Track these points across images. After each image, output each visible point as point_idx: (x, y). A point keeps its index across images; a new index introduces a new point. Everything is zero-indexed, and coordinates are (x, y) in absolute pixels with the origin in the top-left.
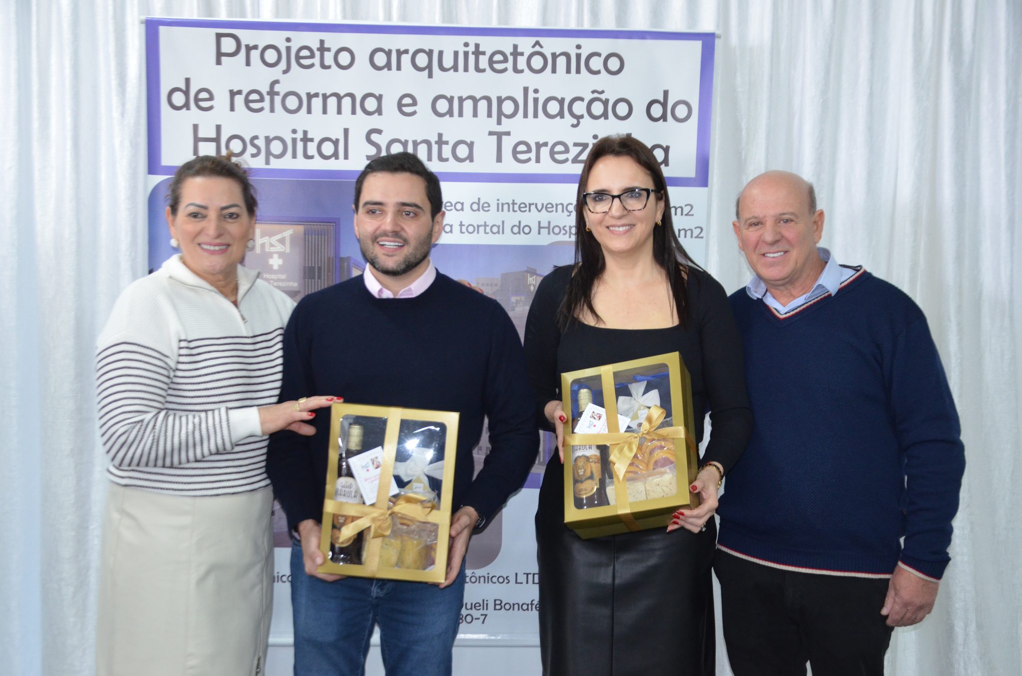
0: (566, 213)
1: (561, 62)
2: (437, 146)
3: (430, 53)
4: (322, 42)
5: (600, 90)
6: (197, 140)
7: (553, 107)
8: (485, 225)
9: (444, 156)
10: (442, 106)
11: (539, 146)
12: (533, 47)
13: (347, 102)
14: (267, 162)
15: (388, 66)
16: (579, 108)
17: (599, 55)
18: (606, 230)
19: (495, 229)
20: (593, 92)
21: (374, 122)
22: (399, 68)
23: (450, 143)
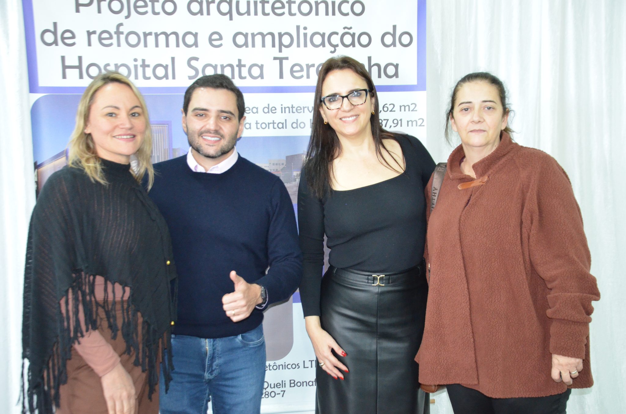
1: (322, 7)
2: (237, 68)
3: (230, 3)
5: (349, 27)
6: (65, 67)
7: (318, 40)
8: (274, 123)
9: (243, 75)
10: (240, 40)
11: (308, 67)
13: (172, 38)
15: (201, 12)
16: (335, 40)
17: (347, 2)
18: (340, 121)
19: (280, 125)
20: (345, 28)
21: (193, 52)
22: (208, 13)
23: (246, 66)
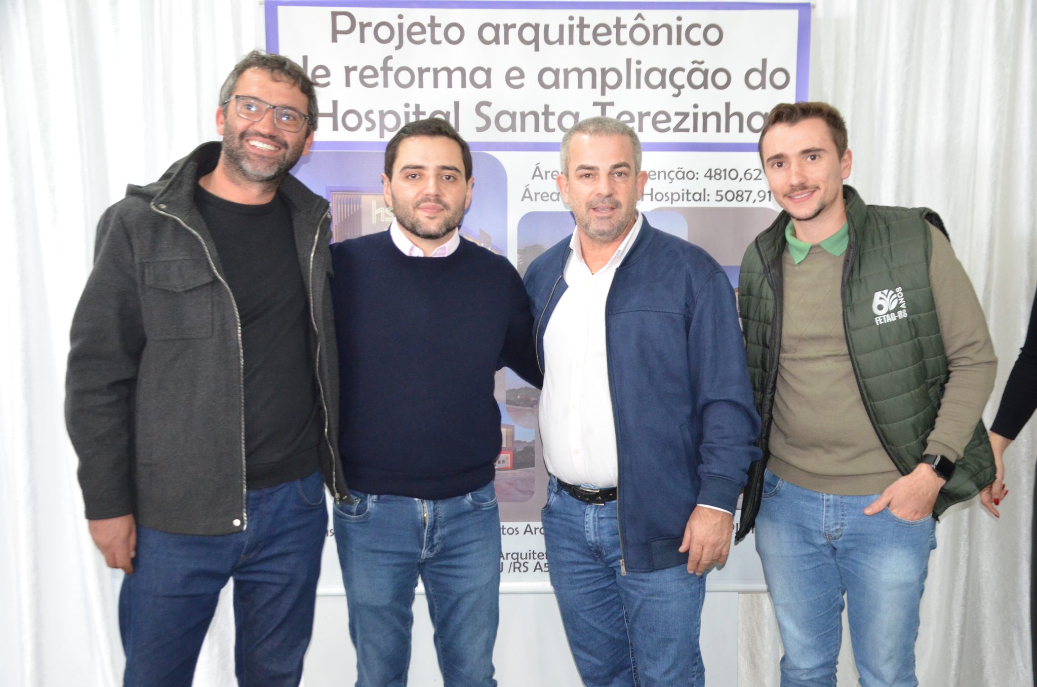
0: (668, 180)
1: (663, 33)
2: (543, 117)
3: (536, 27)
4: (433, 18)
5: (700, 60)
7: (655, 78)
9: (551, 126)
10: (549, 78)
11: (642, 115)
12: (636, 19)
13: (457, 76)
14: (382, 136)
15: (496, 40)
16: (680, 78)
17: (699, 26)
20: (694, 62)
21: (484, 94)
22: (506, 42)
23: (556, 114)
